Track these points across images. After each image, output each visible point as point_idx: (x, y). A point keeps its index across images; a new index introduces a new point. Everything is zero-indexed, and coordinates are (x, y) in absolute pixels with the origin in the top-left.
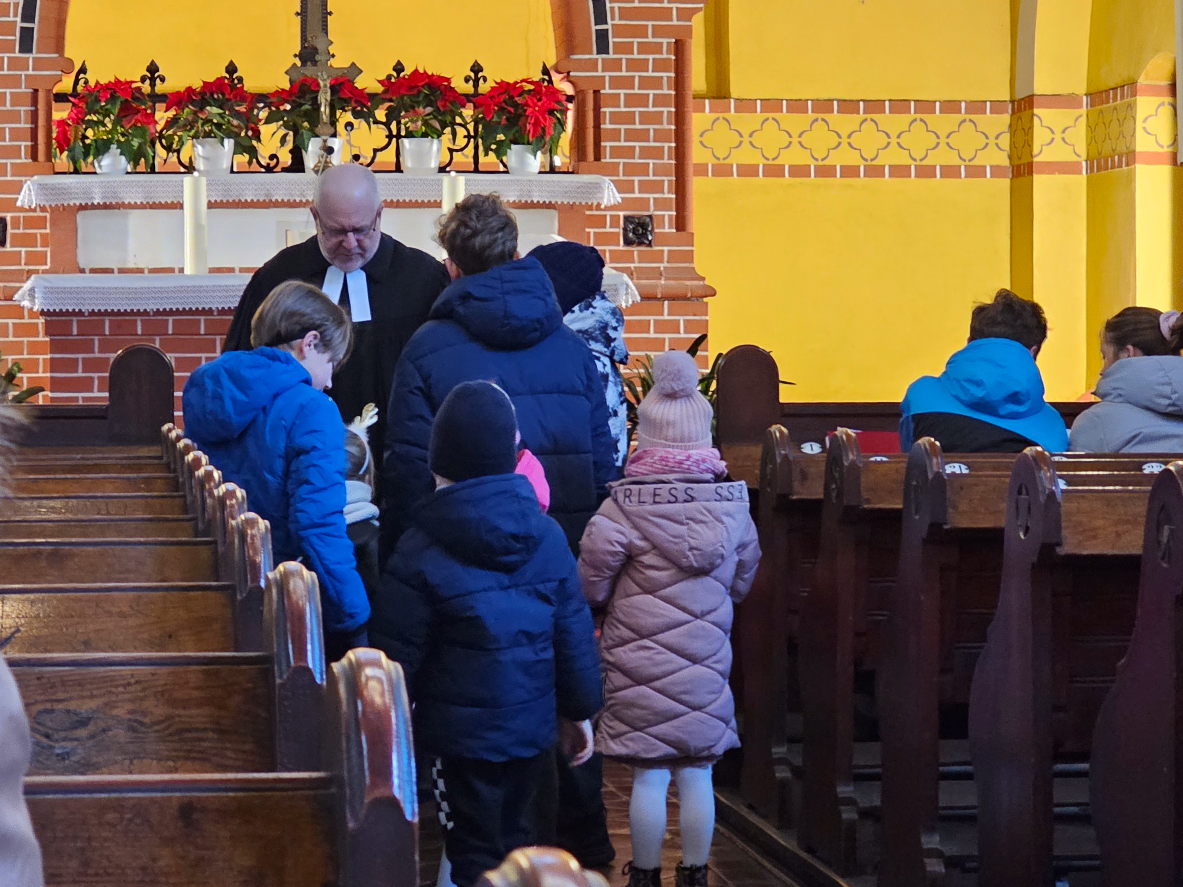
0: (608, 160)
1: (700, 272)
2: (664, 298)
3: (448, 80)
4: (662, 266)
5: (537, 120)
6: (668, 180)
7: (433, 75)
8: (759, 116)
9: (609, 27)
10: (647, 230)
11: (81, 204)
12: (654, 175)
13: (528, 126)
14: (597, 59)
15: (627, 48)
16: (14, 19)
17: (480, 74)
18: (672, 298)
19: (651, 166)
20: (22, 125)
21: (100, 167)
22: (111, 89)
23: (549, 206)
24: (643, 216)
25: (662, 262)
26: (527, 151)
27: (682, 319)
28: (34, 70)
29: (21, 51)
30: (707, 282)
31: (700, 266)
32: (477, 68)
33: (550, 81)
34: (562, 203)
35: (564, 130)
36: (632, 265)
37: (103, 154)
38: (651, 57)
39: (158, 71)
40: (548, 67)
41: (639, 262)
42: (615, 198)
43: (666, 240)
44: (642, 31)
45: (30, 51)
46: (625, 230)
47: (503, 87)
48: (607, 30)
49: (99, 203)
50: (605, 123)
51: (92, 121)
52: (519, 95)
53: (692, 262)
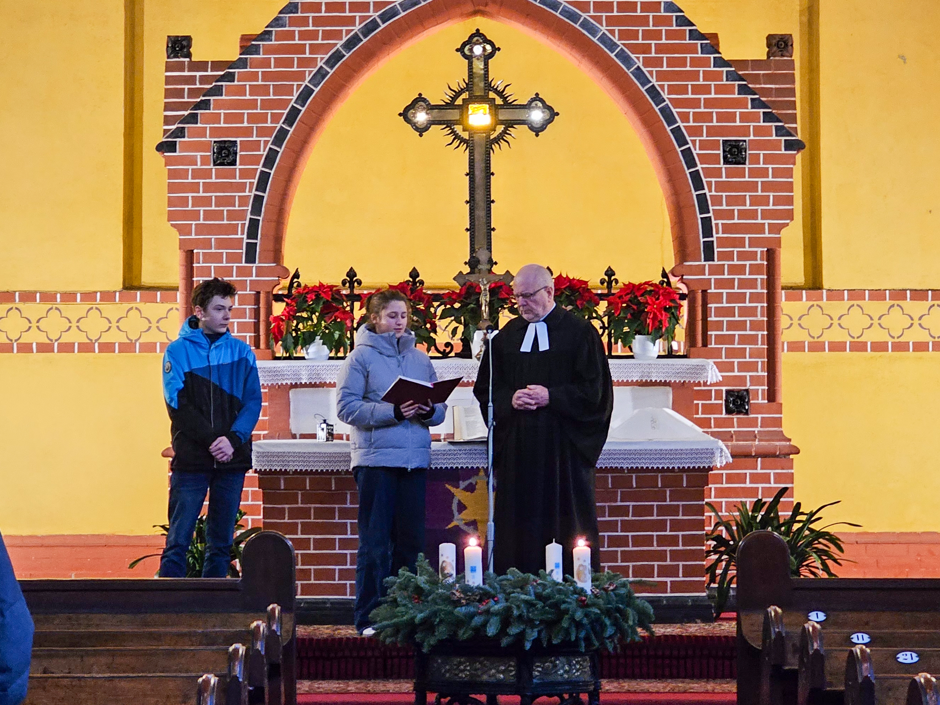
0: (713, 346)
1: (787, 435)
2: (757, 456)
3: (586, 283)
4: (756, 430)
5: (655, 314)
6: (762, 361)
7: (574, 279)
8: (847, 303)
9: (714, 239)
10: (744, 401)
11: (291, 383)
12: (750, 358)
13: (648, 321)
14: (705, 265)
15: (729, 256)
16: (242, 237)
17: (613, 278)
18: (764, 456)
19: (748, 350)
20: (247, 320)
21: (307, 353)
22: (316, 292)
23: (666, 384)
24: (741, 390)
25: (757, 427)
26: (648, 340)
27: (772, 472)
28: (256, 276)
29: (246, 262)
30: (792, 443)
31: (787, 430)
32: (610, 273)
33: (669, 283)
34: (675, 381)
35: (678, 323)
36: (732, 430)
37: (309, 344)
38: (748, 263)
39: (356, 276)
40: (667, 271)
41: (738, 427)
42: (717, 376)
43: (759, 409)
44: (741, 243)
45: (254, 262)
46: (726, 401)
47: (630, 288)
48: (713, 242)
49: (306, 383)
50: (711, 317)
51: (301, 316)
52: (642, 295)
53: (781, 426)
